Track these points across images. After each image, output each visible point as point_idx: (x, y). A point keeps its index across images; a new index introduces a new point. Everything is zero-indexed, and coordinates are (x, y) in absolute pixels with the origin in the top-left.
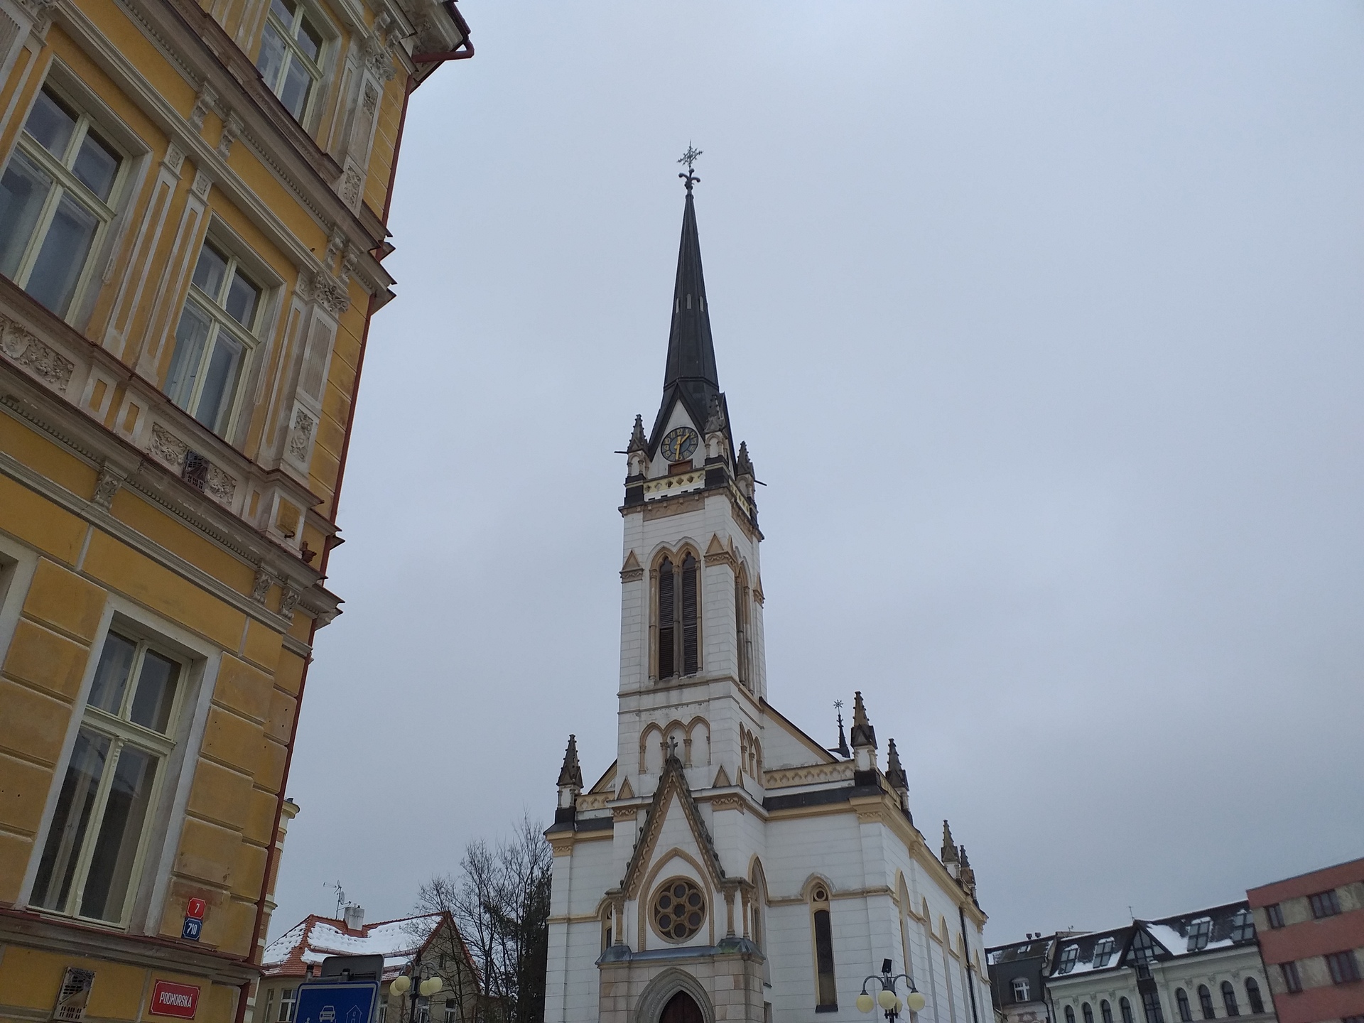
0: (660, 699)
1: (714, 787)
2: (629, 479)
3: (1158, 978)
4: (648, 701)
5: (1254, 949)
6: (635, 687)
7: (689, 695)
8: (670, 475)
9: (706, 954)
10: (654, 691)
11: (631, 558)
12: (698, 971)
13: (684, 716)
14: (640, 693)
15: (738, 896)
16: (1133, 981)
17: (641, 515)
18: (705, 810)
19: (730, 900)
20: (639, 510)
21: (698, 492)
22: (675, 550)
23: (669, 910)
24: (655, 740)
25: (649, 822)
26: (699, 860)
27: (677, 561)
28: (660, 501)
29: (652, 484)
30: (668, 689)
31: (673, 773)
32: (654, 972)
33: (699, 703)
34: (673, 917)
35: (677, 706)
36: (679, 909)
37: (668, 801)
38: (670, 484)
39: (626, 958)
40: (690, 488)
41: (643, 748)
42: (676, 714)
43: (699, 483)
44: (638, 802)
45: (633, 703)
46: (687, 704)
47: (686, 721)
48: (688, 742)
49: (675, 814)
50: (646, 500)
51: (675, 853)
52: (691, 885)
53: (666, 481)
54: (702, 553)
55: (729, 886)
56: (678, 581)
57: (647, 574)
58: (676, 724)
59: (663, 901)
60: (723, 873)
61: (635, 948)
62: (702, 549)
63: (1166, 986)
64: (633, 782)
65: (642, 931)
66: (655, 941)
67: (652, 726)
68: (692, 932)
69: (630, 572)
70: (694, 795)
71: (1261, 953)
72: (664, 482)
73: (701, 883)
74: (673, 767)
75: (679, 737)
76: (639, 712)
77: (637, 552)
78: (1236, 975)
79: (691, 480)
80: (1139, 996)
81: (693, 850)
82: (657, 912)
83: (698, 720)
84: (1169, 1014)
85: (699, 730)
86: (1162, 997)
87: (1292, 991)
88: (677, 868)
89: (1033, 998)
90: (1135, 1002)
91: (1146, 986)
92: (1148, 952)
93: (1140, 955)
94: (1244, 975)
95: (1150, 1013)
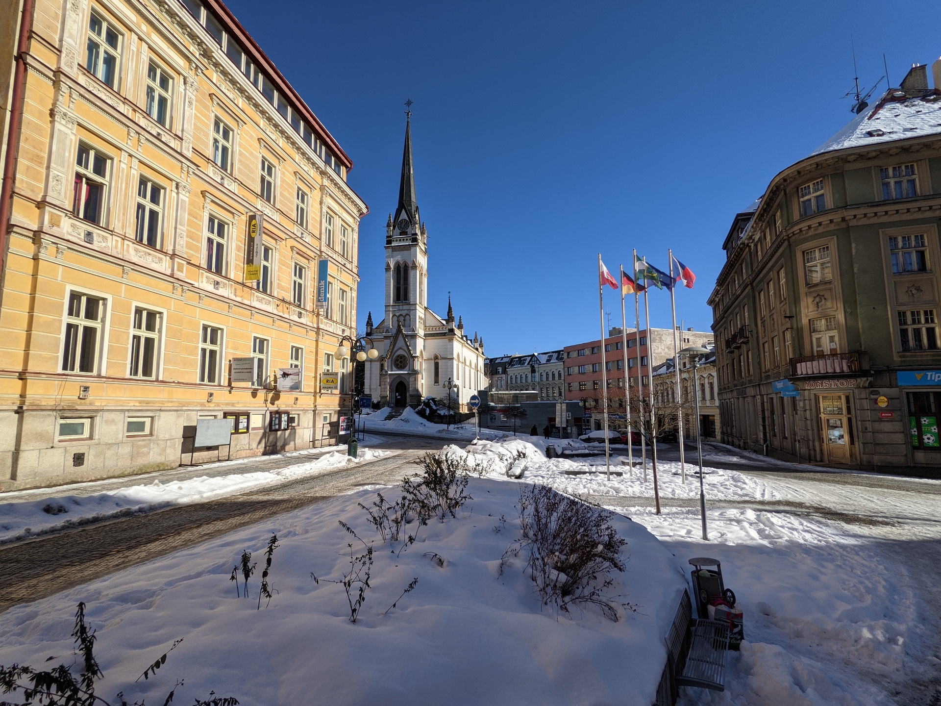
0: (397, 308)
1: (411, 332)
2: (388, 237)
4: (393, 308)
5: (562, 363)
6: (389, 304)
7: (405, 307)
8: (401, 237)
9: (408, 373)
10: (395, 305)
13: (403, 313)
14: (391, 306)
16: (530, 370)
17: (391, 250)
19: (414, 361)
20: (390, 248)
22: (402, 263)
23: (398, 362)
25: (393, 341)
26: (407, 351)
27: (402, 266)
28: (397, 247)
29: (394, 240)
30: (399, 305)
31: (400, 329)
32: (394, 376)
33: (408, 310)
34: (399, 364)
36: (401, 362)
37: (398, 335)
38: (400, 240)
39: (388, 373)
40: (407, 243)
41: (392, 321)
42: (401, 313)
43: (410, 242)
44: (390, 335)
45: (389, 308)
48: (404, 320)
49: (400, 338)
50: (393, 245)
51: (400, 348)
52: (404, 356)
54: (410, 266)
55: (414, 357)
56: (402, 273)
57: (392, 270)
58: (401, 315)
59: (397, 360)
60: (412, 354)
61: (390, 370)
62: (410, 264)
63: (538, 371)
64: (389, 329)
65: (391, 366)
66: (394, 369)
67: (395, 315)
68: (404, 367)
69: (388, 269)
70: (406, 334)
71: (564, 364)
72: (398, 239)
74: (400, 327)
75: (402, 318)
76: (391, 311)
77: (389, 262)
78: (556, 369)
79: (407, 240)
81: (405, 348)
82: (395, 362)
83: (407, 314)
84: (537, 379)
85: (408, 316)
86: (537, 374)
87: (569, 375)
88: (401, 352)
89: (502, 373)
90: (529, 375)
91: (533, 371)
92: (535, 362)
93: (533, 363)
94: (559, 370)
95: (533, 379)
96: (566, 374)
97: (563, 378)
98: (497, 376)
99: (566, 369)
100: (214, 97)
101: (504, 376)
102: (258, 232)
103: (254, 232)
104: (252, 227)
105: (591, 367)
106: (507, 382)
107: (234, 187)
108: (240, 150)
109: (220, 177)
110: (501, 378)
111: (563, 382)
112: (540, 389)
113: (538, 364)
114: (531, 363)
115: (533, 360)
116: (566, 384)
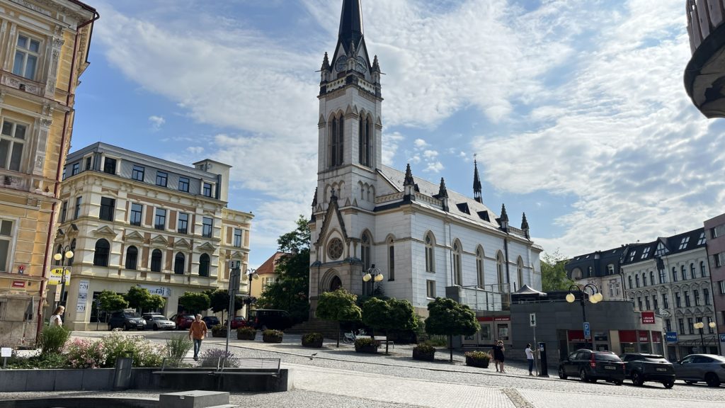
0: (331, 173)
1: (346, 206)
2: (322, 83)
3: (665, 263)
5: (704, 248)
6: (322, 170)
8: (336, 79)
10: (329, 171)
11: (321, 117)
12: (338, 269)
13: (337, 180)
14: (325, 172)
15: (352, 244)
16: (655, 264)
17: (325, 98)
18: (343, 213)
19: (349, 245)
20: (324, 96)
21: (344, 86)
23: (333, 249)
25: (326, 219)
26: (341, 233)
27: (337, 118)
28: (330, 92)
29: (330, 84)
30: (333, 170)
31: (334, 201)
32: (326, 269)
33: (342, 175)
34: (334, 251)
35: (336, 176)
36: (336, 249)
37: (332, 212)
39: (319, 266)
40: (341, 85)
41: (325, 193)
42: (335, 180)
43: (344, 83)
44: (322, 212)
45: (322, 176)
46: (339, 176)
47: (338, 182)
48: (339, 190)
49: (334, 216)
50: (327, 91)
51: (334, 230)
52: (340, 240)
53: (334, 82)
54: (345, 113)
55: (349, 240)
57: (327, 124)
58: (335, 183)
59: (332, 246)
60: (347, 236)
61: (322, 262)
62: (344, 110)
63: (668, 265)
65: (324, 256)
66: (328, 260)
67: (328, 185)
68: (340, 256)
69: (321, 124)
70: (340, 209)
71: (707, 250)
72: (337, 82)
73: (342, 240)
74: (334, 199)
75: (336, 188)
76: (324, 180)
77: (324, 115)
78: (696, 260)
79: (342, 81)
80: (657, 271)
81: (339, 228)
82: (329, 250)
84: (668, 277)
85: (342, 185)
86: (667, 271)
87: (717, 267)
88: (335, 235)
89: (615, 273)
90: (656, 274)
91: (661, 266)
92: (663, 252)
93: (660, 252)
94: (700, 260)
95: (662, 278)
96: (713, 266)
97: (708, 274)
98: (610, 278)
99: (712, 258)
101: (618, 277)
106: (624, 287)
110: (614, 281)
111: (709, 281)
112: (674, 295)
113: (667, 254)
114: (656, 254)
115: (659, 248)
116: (714, 284)
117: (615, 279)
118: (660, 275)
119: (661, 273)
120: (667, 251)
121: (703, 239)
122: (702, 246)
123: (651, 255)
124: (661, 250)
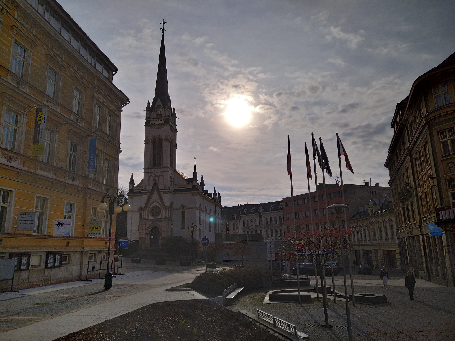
1: (164, 189)
2: (146, 118)
3: (263, 215)
4: (150, 171)
6: (147, 167)
7: (159, 170)
8: (156, 118)
9: (161, 220)
10: (152, 169)
12: (159, 223)
13: (158, 174)
14: (149, 169)
15: (167, 210)
16: (258, 216)
17: (149, 127)
18: (162, 193)
19: (166, 210)
20: (149, 126)
21: (163, 124)
22: (157, 137)
24: (151, 179)
25: (150, 195)
26: (160, 203)
27: (157, 139)
28: (154, 125)
29: (152, 120)
30: (154, 169)
31: (155, 186)
32: (150, 223)
33: (161, 172)
34: (154, 213)
35: (157, 172)
36: (156, 211)
37: (154, 191)
38: (156, 121)
39: (145, 220)
40: (161, 122)
41: (149, 180)
42: (156, 174)
43: (163, 122)
44: (148, 191)
45: (147, 171)
46: (159, 172)
48: (159, 180)
49: (155, 194)
50: (150, 124)
51: (155, 201)
52: (158, 207)
53: (155, 119)
54: (163, 139)
55: (166, 208)
56: (157, 144)
57: (150, 142)
58: (156, 176)
59: (153, 210)
60: (165, 205)
61: (147, 218)
62: (163, 137)
63: (264, 217)
64: (147, 187)
65: (148, 215)
66: (150, 217)
67: (151, 176)
68: (158, 216)
69: (146, 141)
70: (160, 190)
71: (283, 211)
72: (155, 120)
73: (160, 207)
74: (155, 185)
75: (157, 178)
76: (148, 173)
77: (148, 137)
78: (278, 216)
79: (161, 120)
81: (159, 201)
82: (151, 212)
83: (161, 175)
84: (264, 223)
85: (161, 177)
86: (263, 220)
87: (287, 219)
88: (155, 204)
89: (237, 219)
90: (258, 220)
91: (260, 217)
92: (262, 210)
93: (260, 210)
94: (279, 216)
95: (260, 223)
97: (283, 222)
98: (233, 221)
99: (285, 215)
100: (15, 28)
101: (238, 221)
102: (43, 120)
103: (40, 120)
104: (39, 117)
105: (304, 213)
106: (240, 225)
107: (27, 90)
108: (32, 63)
109: (16, 82)
110: (236, 223)
111: (283, 226)
112: (266, 231)
113: (263, 211)
114: (258, 211)
115: (260, 208)
116: (285, 227)
117: (236, 222)
118: (259, 221)
119: (260, 220)
120: (264, 210)
121: (281, 206)
122: (280, 209)
123: (256, 212)
124: (261, 209)
